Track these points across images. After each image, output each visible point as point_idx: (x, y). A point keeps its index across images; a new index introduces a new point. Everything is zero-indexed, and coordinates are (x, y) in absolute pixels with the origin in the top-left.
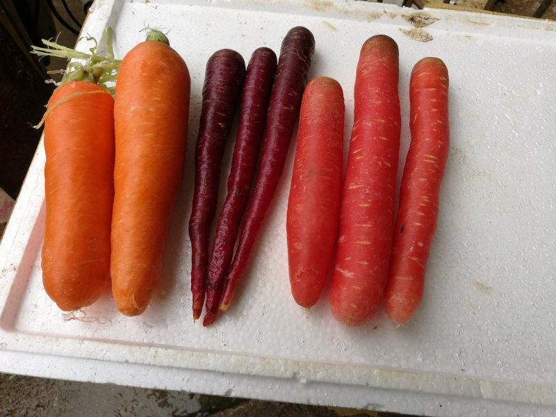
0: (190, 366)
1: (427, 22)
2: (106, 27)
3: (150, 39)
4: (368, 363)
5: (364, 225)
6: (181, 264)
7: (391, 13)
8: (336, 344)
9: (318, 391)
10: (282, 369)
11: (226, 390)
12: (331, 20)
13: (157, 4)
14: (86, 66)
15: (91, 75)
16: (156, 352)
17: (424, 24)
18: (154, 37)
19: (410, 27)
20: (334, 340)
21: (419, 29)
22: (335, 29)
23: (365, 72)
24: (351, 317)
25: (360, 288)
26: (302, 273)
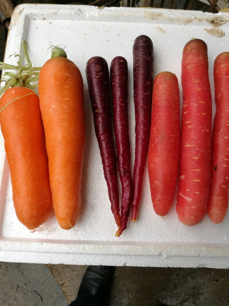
0: (104, 253)
1: (221, 23)
2: (22, 41)
3: (55, 56)
4: (197, 242)
5: (196, 170)
6: (89, 193)
7: (200, 19)
8: (180, 233)
9: (173, 260)
10: (153, 251)
11: (124, 263)
12: (161, 26)
13: (51, 21)
14: (17, 75)
15: (21, 80)
16: (84, 247)
17: (220, 24)
19: (210, 27)
20: (179, 231)
21: (216, 27)
22: (164, 32)
24: (190, 223)
25: (195, 208)
26: (160, 199)
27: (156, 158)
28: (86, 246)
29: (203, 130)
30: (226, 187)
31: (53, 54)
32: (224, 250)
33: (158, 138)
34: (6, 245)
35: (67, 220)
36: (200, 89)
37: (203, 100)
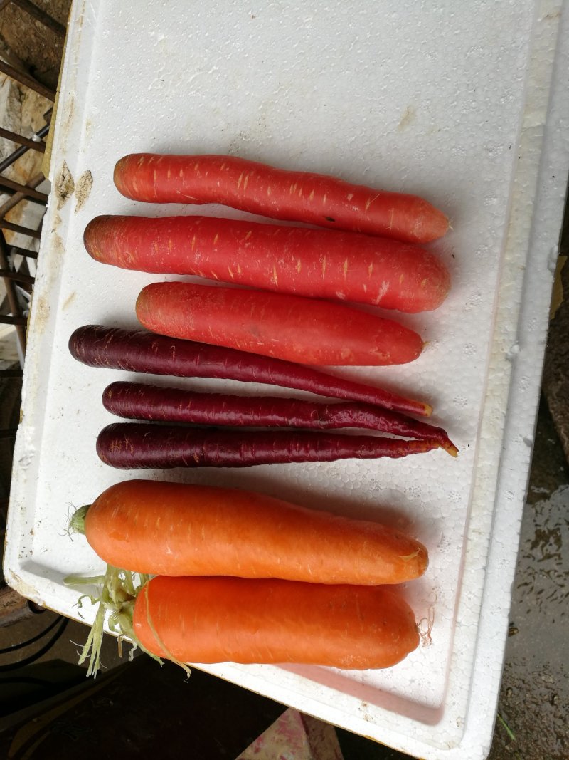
0: (493, 489)
1: (67, 178)
2: (63, 585)
3: (83, 529)
4: (497, 267)
5: (324, 267)
6: (365, 498)
7: (55, 223)
8: (472, 306)
9: (530, 330)
10: (501, 375)
11: (525, 445)
12: (62, 300)
13: (36, 520)
14: (114, 610)
15: (125, 604)
16: (473, 531)
17: (69, 181)
18: (80, 523)
19: (73, 200)
20: (467, 309)
21: (75, 187)
22: (73, 295)
23: (131, 258)
24: (438, 287)
25: (402, 276)
26: (379, 351)
27: (295, 349)
28: (472, 527)
29: (247, 245)
30: (369, 200)
31: (80, 531)
32: (516, 210)
33: (256, 341)
34: (454, 704)
35: (402, 561)
36: (170, 242)
37: (190, 239)
